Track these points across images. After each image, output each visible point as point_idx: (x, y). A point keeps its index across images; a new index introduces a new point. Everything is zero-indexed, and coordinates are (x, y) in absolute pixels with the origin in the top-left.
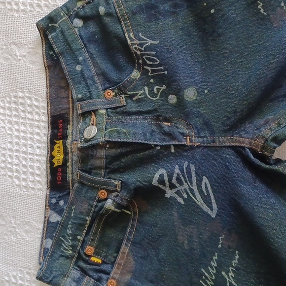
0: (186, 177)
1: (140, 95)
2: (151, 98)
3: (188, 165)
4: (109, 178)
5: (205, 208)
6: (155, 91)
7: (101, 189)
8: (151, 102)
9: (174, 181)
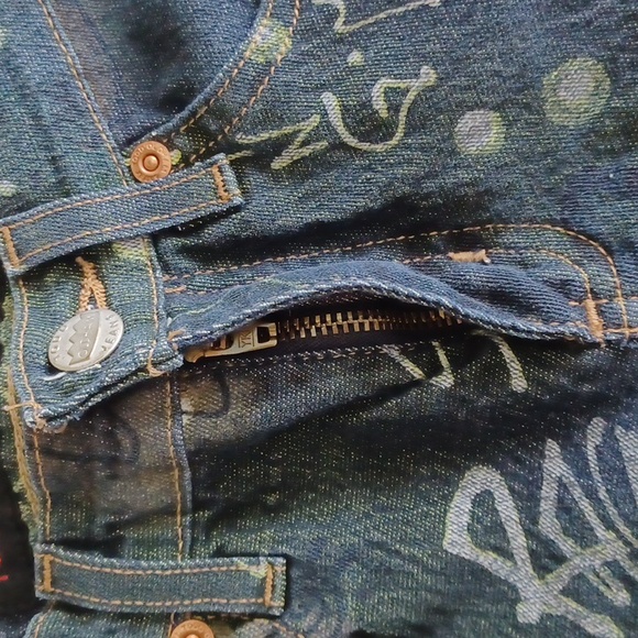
0: (602, 494)
1: (304, 144)
2: (365, 146)
3: (609, 434)
6: (380, 105)
7: (180, 618)
8: (369, 168)
9: (549, 524)
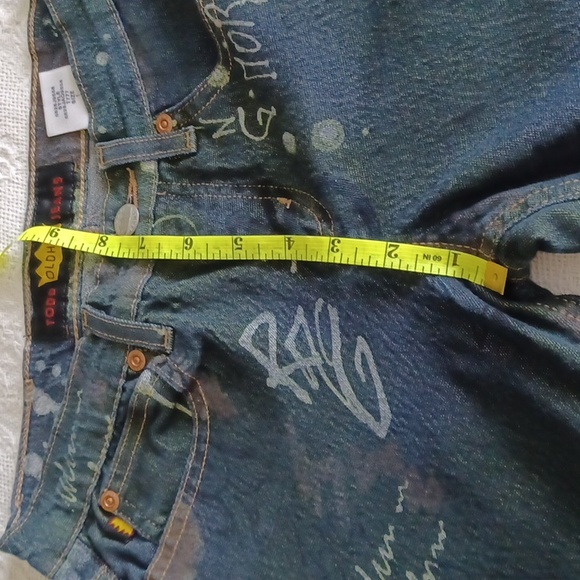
0: (318, 335)
1: (226, 129)
2: (251, 137)
3: (325, 307)
4: (147, 321)
5: (361, 413)
6: (259, 119)
7: (134, 348)
8: (250, 148)
9: (290, 344)
